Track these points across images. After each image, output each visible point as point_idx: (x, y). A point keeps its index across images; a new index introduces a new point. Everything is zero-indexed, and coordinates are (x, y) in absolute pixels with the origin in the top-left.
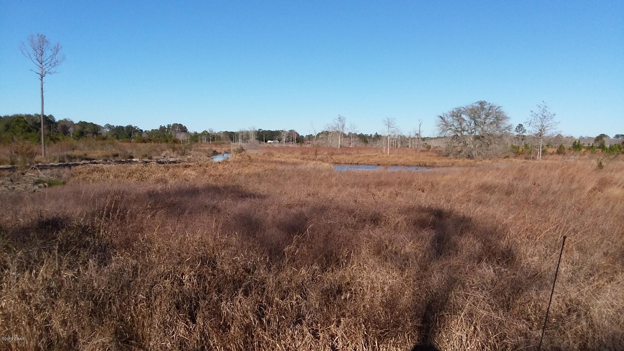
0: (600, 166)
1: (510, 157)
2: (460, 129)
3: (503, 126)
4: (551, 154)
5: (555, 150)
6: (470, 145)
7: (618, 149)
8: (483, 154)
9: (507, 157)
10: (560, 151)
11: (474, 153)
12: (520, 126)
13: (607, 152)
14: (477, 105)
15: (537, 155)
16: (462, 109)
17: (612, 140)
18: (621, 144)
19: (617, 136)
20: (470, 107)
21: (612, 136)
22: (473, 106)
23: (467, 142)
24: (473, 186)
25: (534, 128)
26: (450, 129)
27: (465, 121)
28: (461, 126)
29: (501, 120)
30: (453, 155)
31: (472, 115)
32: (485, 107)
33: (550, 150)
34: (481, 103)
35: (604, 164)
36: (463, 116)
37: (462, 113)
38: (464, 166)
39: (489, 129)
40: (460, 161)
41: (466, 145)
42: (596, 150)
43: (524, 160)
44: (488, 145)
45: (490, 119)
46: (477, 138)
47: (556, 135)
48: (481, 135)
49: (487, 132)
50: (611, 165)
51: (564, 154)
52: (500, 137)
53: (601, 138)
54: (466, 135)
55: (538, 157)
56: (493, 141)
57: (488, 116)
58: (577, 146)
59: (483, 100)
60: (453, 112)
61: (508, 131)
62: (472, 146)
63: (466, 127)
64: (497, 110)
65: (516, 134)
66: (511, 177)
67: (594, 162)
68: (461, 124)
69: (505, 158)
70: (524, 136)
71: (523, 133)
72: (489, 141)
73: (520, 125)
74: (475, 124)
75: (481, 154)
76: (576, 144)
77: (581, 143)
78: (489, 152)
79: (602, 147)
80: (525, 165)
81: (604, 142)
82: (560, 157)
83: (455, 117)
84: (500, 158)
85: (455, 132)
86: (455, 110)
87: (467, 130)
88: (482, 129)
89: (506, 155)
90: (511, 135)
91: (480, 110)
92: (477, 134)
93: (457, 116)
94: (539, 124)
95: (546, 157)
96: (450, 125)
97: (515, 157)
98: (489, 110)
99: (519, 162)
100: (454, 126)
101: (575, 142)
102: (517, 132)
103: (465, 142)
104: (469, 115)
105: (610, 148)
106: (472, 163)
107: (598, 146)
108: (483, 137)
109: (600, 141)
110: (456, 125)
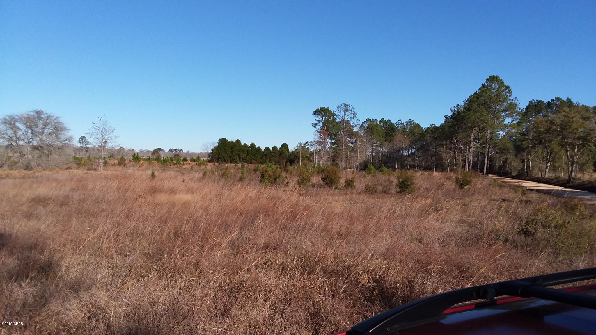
0: (153, 176)
1: (72, 168)
2: (14, 138)
3: (63, 137)
4: (113, 165)
5: (116, 162)
6: (27, 155)
7: (170, 161)
8: (43, 165)
9: (69, 168)
10: (122, 163)
11: (33, 164)
12: (83, 138)
13: (161, 163)
14: (33, 114)
15: (99, 166)
16: (16, 117)
17: (166, 153)
18: (173, 157)
19: (171, 150)
20: (25, 116)
21: (167, 150)
22: (28, 114)
23: (24, 153)
24: (25, 199)
25: (94, 140)
26: (3, 138)
27: (21, 129)
28: (16, 135)
29: (61, 131)
30: (9, 166)
31: (28, 124)
32: (42, 116)
33: (112, 162)
34: (37, 112)
35: (156, 173)
36: (18, 124)
37: (16, 121)
38: (20, 178)
39: (48, 140)
40: (15, 173)
41: (22, 155)
42: (153, 161)
43: (85, 171)
44: (48, 155)
45: (48, 129)
46: (35, 148)
47: (118, 148)
48: (39, 145)
49: (46, 143)
50: (164, 175)
51: (125, 165)
52: (61, 148)
53: (157, 151)
54: (22, 145)
55: (100, 168)
56: (53, 151)
57: (46, 126)
58: (136, 158)
59: (39, 109)
60: (5, 119)
61: (68, 142)
62: (30, 157)
63: (22, 136)
64: (56, 121)
65: (79, 145)
66: (68, 188)
67: (150, 172)
68: (15, 132)
69: (67, 169)
70: (87, 148)
71: (86, 144)
72: (48, 151)
73: (82, 136)
74: (32, 133)
75: (41, 165)
76: (136, 156)
77: (139, 156)
78: (49, 163)
79: (158, 159)
80: (86, 176)
81: (160, 155)
82: (120, 168)
83: (8, 125)
84: (61, 169)
85: (8, 141)
86: (7, 118)
87: (23, 140)
88: (41, 140)
89: (68, 166)
90: (72, 146)
91: (36, 119)
92: (35, 143)
93: (11, 124)
94: (100, 136)
95: (108, 169)
96: (2, 133)
97: (78, 168)
98: (47, 120)
99: (80, 172)
100: (7, 134)
101: (135, 155)
102: (81, 143)
103: (22, 152)
104: (25, 124)
105: (164, 160)
106: (30, 174)
107: (155, 158)
108: (42, 147)
109: (156, 154)
110: (9, 134)
